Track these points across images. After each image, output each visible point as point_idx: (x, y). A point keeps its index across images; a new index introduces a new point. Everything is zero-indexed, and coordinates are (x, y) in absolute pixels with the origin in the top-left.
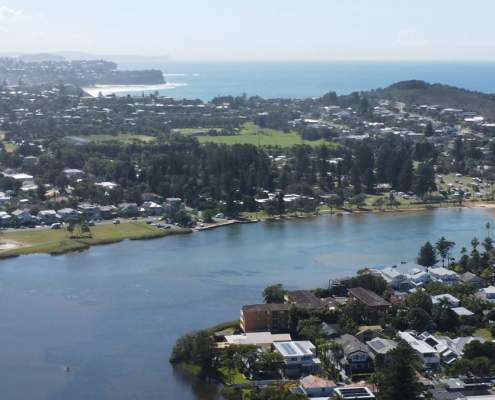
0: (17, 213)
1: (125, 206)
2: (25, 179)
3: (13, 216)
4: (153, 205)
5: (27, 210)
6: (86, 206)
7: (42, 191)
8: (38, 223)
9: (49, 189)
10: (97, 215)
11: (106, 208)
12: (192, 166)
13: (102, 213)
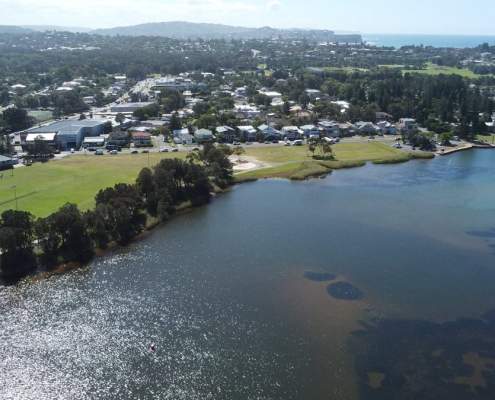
0: (263, 127)
1: (362, 124)
2: (275, 97)
3: (258, 130)
4: (388, 124)
5: (272, 124)
6: (326, 123)
7: (287, 106)
8: (281, 138)
9: (293, 105)
10: (336, 132)
11: (344, 126)
12: (412, 90)
13: (342, 131)
